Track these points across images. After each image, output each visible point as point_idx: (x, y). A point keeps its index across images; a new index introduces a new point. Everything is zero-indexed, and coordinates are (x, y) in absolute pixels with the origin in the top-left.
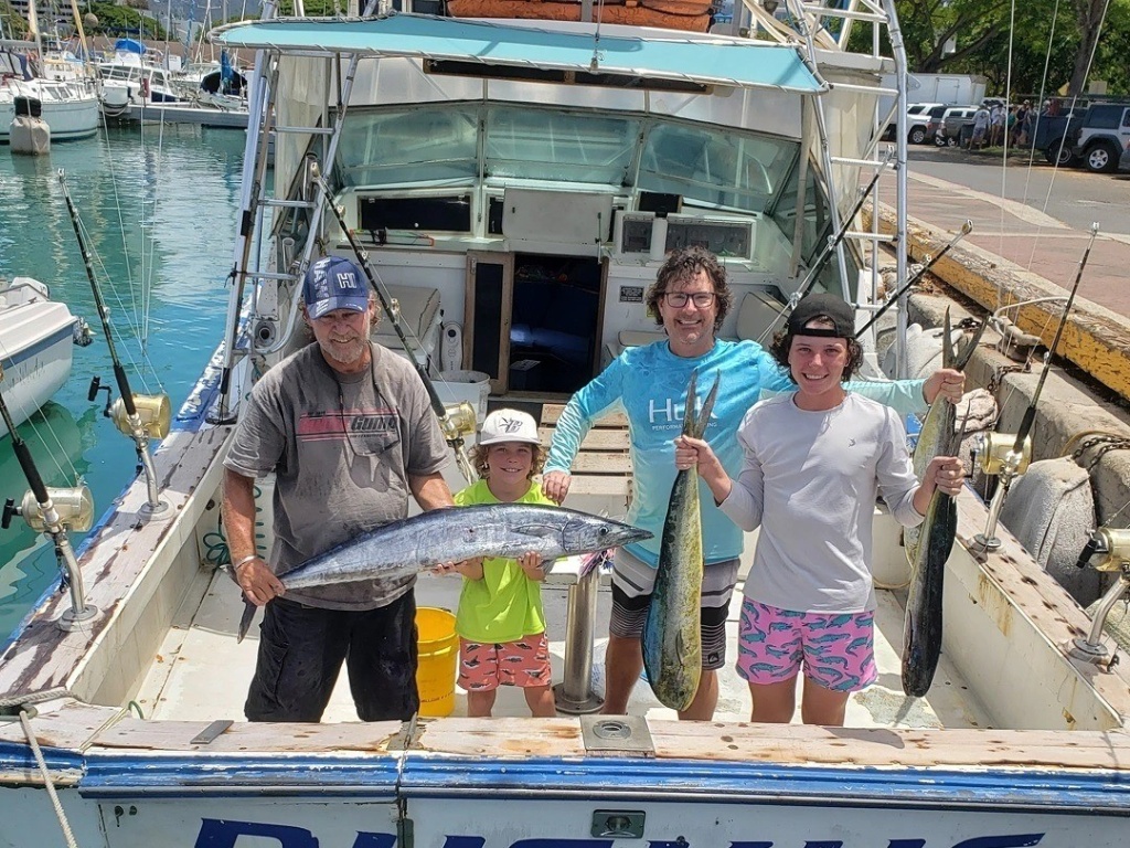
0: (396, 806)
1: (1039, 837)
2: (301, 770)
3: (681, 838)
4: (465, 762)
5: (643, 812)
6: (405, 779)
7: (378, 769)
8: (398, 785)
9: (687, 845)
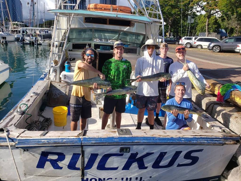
0: (81, 148)
1: (203, 150)
2: (62, 141)
3: (137, 152)
4: (95, 138)
5: (130, 147)
6: (83, 142)
7: (77, 140)
8: (81, 144)
9: (138, 154)
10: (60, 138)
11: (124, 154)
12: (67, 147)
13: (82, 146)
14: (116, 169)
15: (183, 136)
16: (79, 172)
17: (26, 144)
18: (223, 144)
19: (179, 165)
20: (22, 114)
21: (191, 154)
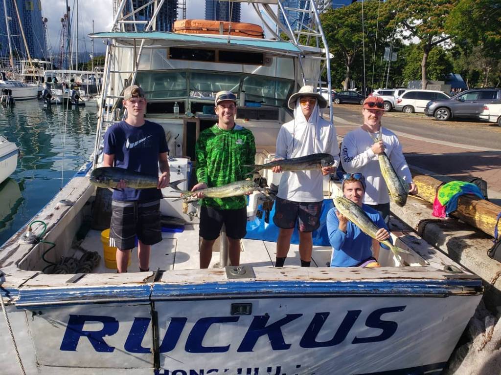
0: (150, 306)
1: (404, 307)
2: (110, 292)
3: (267, 314)
4: (178, 286)
5: (251, 304)
6: (153, 294)
7: (142, 291)
8: (150, 297)
9: (269, 317)
10: (106, 286)
11: (239, 317)
12: (121, 304)
13: (152, 302)
14: (225, 349)
15: (363, 278)
16: (150, 357)
17: (37, 299)
18: (446, 295)
19: (356, 341)
20: (34, 243)
21: (380, 317)
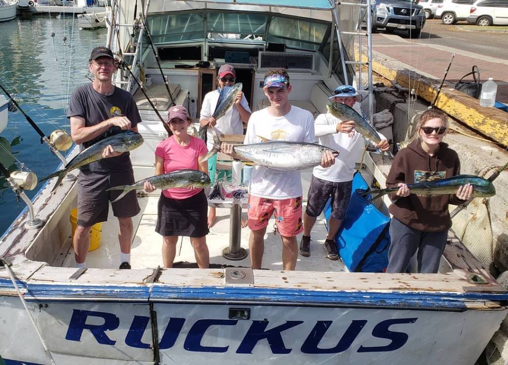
0: (149, 306)
1: (417, 319)
2: (111, 291)
3: (265, 319)
4: (177, 288)
5: (250, 309)
6: (152, 296)
7: (141, 292)
8: (149, 298)
9: (268, 322)
10: (107, 285)
13: (151, 303)
14: (224, 350)
16: (150, 353)
17: (43, 294)
19: (362, 349)
20: (39, 228)
21: (388, 327)
